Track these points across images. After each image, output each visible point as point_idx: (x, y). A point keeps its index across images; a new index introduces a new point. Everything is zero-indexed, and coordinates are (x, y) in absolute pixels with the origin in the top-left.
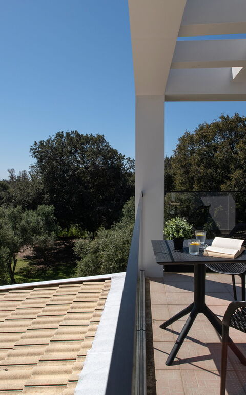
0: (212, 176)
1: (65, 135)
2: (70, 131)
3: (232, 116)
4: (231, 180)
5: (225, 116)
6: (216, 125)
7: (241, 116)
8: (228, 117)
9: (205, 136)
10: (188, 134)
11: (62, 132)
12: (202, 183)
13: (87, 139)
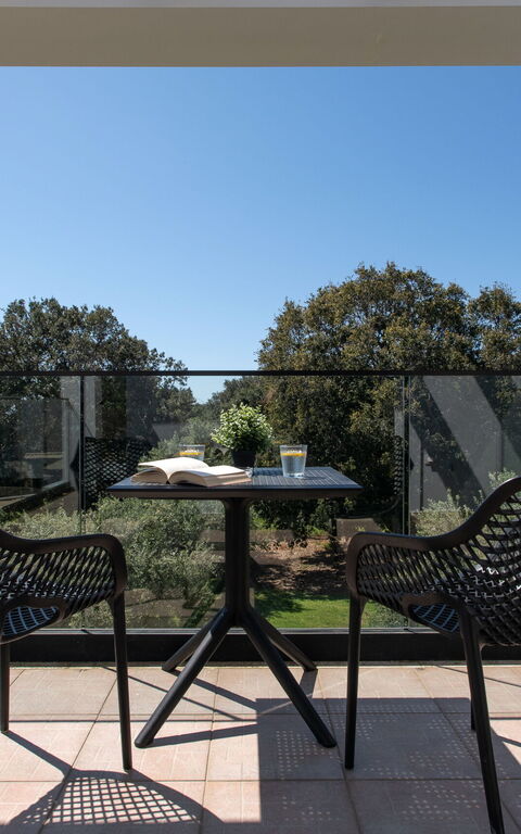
0: (334, 393)
1: (28, 309)
2: (39, 300)
3: (381, 268)
4: (372, 403)
5: (367, 267)
6: (349, 288)
7: (399, 268)
8: (373, 270)
9: (325, 310)
10: (289, 306)
11: (21, 302)
12: (312, 410)
13: (75, 317)
